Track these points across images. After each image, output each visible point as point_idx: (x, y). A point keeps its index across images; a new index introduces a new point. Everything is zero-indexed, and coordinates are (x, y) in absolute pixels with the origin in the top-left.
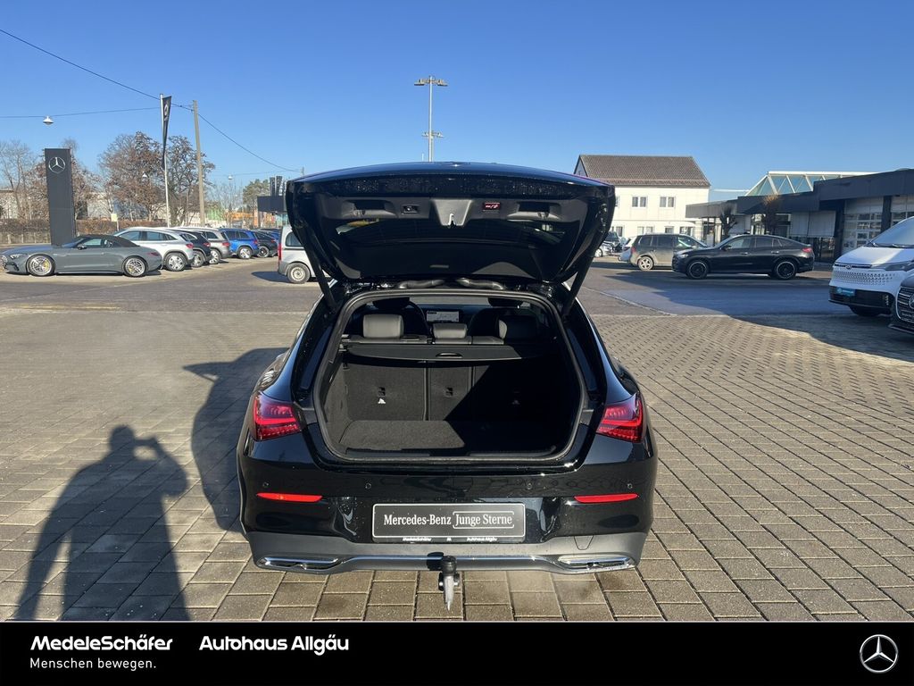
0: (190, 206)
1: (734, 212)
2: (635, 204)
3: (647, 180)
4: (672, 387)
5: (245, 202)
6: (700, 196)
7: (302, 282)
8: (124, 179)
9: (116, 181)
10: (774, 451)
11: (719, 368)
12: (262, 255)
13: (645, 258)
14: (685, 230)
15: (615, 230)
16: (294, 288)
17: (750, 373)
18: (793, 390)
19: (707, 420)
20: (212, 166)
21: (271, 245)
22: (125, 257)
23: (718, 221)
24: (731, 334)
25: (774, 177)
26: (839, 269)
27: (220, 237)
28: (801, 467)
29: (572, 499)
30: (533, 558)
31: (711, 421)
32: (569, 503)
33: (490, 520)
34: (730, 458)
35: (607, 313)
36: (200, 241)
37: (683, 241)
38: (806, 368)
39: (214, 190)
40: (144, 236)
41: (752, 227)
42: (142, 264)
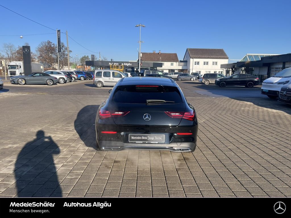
0: (64, 64)
1: (236, 67)
2: (205, 64)
3: (208, 56)
4: (210, 117)
5: (81, 63)
6: (225, 62)
7: (101, 87)
8: (43, 55)
9: (41, 56)
10: (236, 132)
11: (225, 112)
12: (87, 79)
13: (207, 81)
14: (220, 72)
15: (198, 72)
16: (98, 89)
17: (233, 113)
18: (245, 118)
19: (219, 124)
20: (71, 51)
21: (90, 76)
22: (47, 79)
23: (231, 70)
24: (230, 103)
25: (249, 56)
26: (264, 84)
27: (75, 74)
28: (242, 136)
29: (176, 133)
30: (167, 147)
31: (220, 125)
32: (175, 134)
33: (157, 138)
34: (223, 133)
35: (193, 97)
36: (69, 74)
37: (219, 76)
38: (250, 112)
39: (72, 59)
40: (52, 73)
41: (241, 72)
42: (52, 81)
